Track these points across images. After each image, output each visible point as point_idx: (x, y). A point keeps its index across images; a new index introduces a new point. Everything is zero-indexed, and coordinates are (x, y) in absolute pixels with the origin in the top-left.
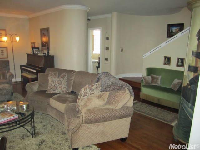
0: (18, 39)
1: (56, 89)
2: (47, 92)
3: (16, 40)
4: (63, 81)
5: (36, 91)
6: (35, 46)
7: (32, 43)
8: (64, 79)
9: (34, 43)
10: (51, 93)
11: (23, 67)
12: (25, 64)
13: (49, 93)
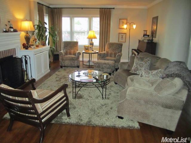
0: (134, 26)
1: (137, 70)
2: (130, 71)
3: (133, 28)
4: (145, 65)
5: (126, 69)
6: (146, 33)
7: (144, 31)
8: (146, 63)
9: (146, 31)
10: (133, 73)
11: (133, 51)
12: (136, 48)
13: (132, 72)
